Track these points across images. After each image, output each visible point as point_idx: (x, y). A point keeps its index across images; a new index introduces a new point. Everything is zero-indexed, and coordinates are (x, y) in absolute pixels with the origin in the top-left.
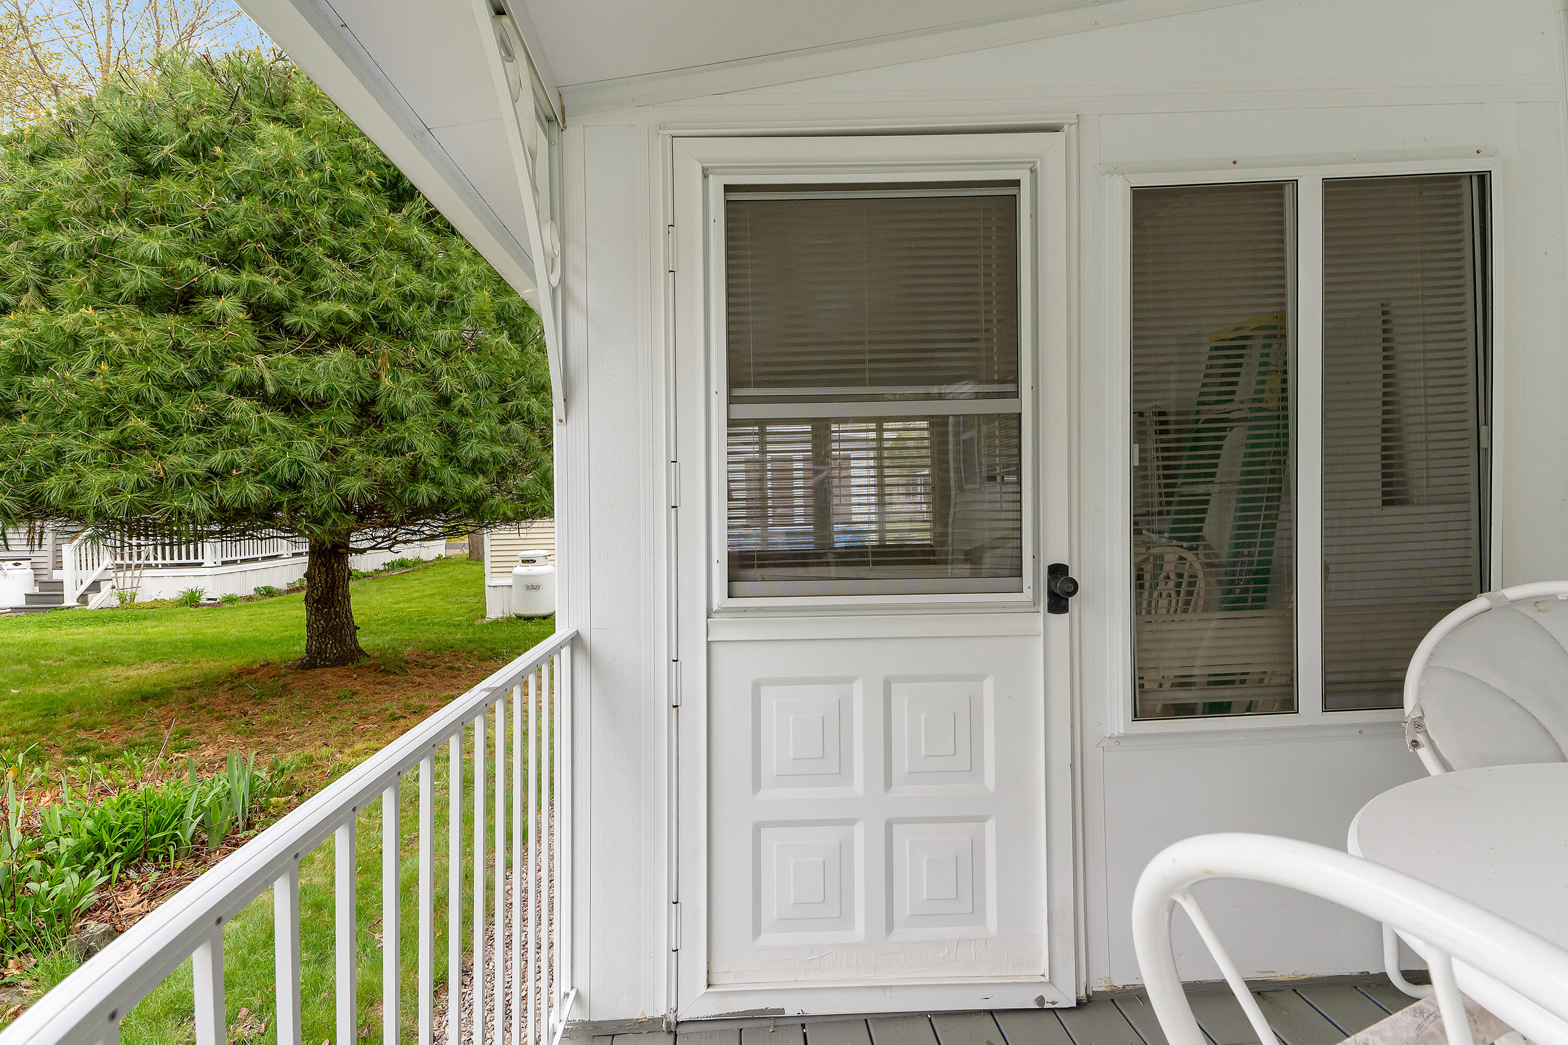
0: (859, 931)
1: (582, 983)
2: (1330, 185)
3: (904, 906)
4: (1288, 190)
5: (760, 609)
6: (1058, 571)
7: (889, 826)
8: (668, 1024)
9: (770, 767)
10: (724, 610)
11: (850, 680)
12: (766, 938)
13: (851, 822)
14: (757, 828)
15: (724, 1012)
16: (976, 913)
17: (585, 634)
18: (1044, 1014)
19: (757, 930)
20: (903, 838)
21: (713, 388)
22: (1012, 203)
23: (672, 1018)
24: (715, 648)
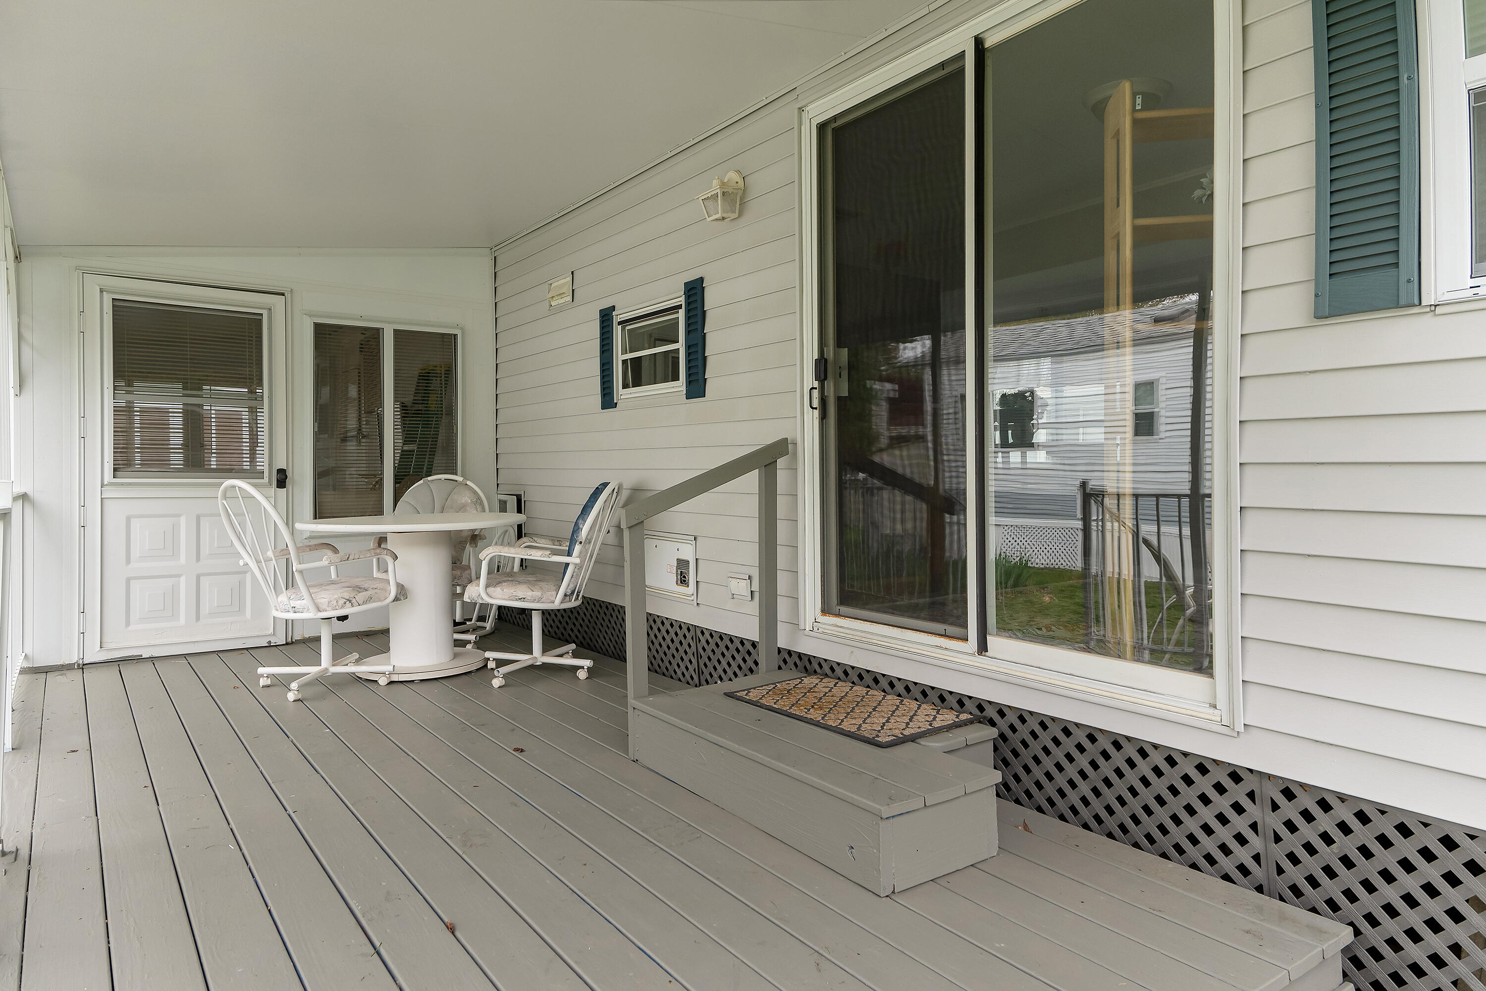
0: (182, 620)
1: (28, 650)
2: (396, 331)
3: (205, 610)
4: (381, 331)
5: (130, 484)
6: (282, 472)
7: (198, 577)
8: (79, 665)
9: (135, 553)
10: (110, 484)
11: (179, 516)
12: (131, 628)
13: (179, 576)
14: (128, 580)
15: (109, 658)
16: (241, 610)
17: (30, 493)
18: (272, 648)
19: (128, 623)
20: (205, 582)
21: (106, 386)
22: (260, 322)
23: (81, 662)
24: (106, 502)
